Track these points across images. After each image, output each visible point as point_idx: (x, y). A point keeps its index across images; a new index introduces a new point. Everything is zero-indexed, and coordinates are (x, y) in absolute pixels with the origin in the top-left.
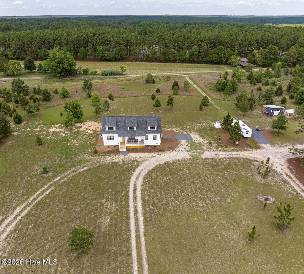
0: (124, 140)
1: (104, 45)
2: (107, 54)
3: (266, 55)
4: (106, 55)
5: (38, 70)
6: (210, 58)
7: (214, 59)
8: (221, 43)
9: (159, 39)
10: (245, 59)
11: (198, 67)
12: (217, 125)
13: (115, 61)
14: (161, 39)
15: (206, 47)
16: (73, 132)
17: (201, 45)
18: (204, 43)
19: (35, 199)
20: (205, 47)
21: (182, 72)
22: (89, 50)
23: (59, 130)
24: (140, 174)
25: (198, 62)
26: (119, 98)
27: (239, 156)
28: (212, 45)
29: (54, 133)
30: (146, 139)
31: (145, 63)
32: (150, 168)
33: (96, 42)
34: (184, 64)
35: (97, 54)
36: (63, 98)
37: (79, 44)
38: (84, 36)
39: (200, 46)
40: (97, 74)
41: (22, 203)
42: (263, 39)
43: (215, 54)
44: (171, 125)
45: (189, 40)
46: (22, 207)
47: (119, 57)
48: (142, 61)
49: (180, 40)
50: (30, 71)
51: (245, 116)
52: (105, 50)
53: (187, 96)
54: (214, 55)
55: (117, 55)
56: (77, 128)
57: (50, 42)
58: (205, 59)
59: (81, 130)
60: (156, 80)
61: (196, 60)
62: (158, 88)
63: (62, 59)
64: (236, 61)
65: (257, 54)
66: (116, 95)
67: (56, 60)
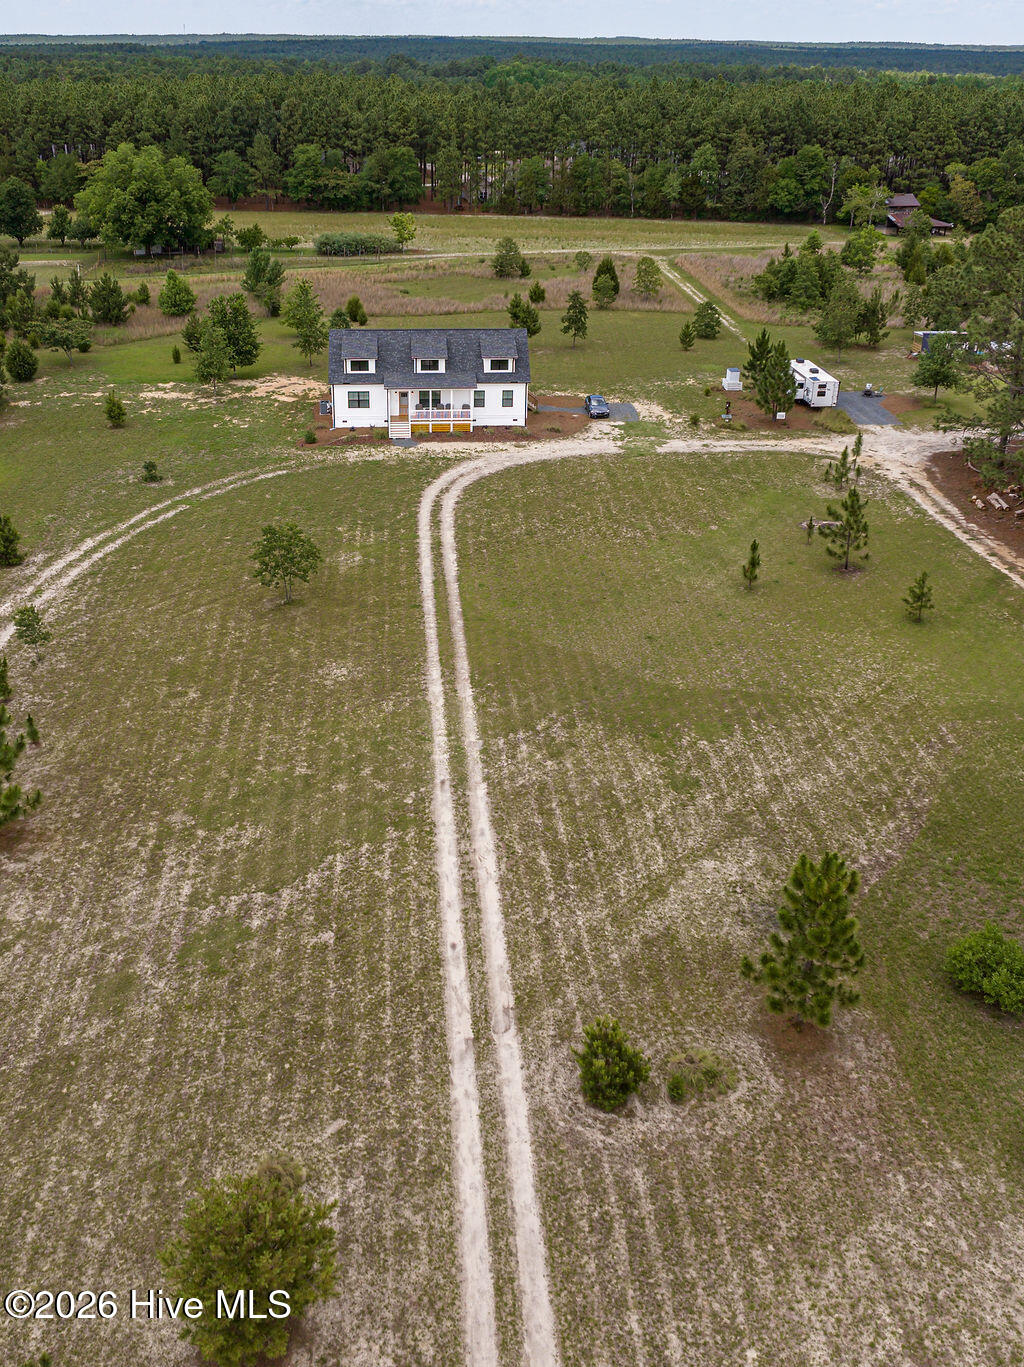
0: (404, 407)
1: (324, 139)
2: (337, 177)
3: (991, 183)
4: (332, 183)
5: (53, 234)
6: (767, 193)
7: (783, 198)
8: (811, 136)
9: (557, 118)
10: (908, 199)
11: (714, 232)
12: (732, 380)
13: (370, 209)
14: (564, 117)
15: (750, 151)
16: (225, 399)
17: (729, 141)
18: (742, 134)
19: (133, 527)
20: (746, 150)
21: (645, 247)
22: (259, 163)
23: (174, 395)
24: (453, 482)
25: (716, 215)
26: (388, 319)
27: (778, 449)
28: (776, 141)
29: (158, 403)
30: (479, 402)
31: (496, 217)
32: (486, 472)
33: (289, 128)
34: (657, 221)
35: (290, 180)
36: (173, 315)
37: (217, 138)
38: (235, 103)
39: (725, 146)
40: (297, 252)
41: (98, 531)
42: (986, 119)
43: (787, 181)
44: (571, 384)
45: (681, 123)
46: (99, 538)
47: (387, 191)
48: (486, 211)
49: (643, 119)
50: (16, 239)
51: (844, 363)
52: (328, 162)
53: (645, 314)
54: (783, 183)
55: (378, 182)
56: (239, 389)
57: (90, 128)
58: (748, 199)
59: (253, 394)
60: (533, 267)
61: (709, 204)
62: (537, 286)
63: (155, 182)
64: (871, 205)
65: (959, 178)
66: (377, 309)
67: (133, 186)
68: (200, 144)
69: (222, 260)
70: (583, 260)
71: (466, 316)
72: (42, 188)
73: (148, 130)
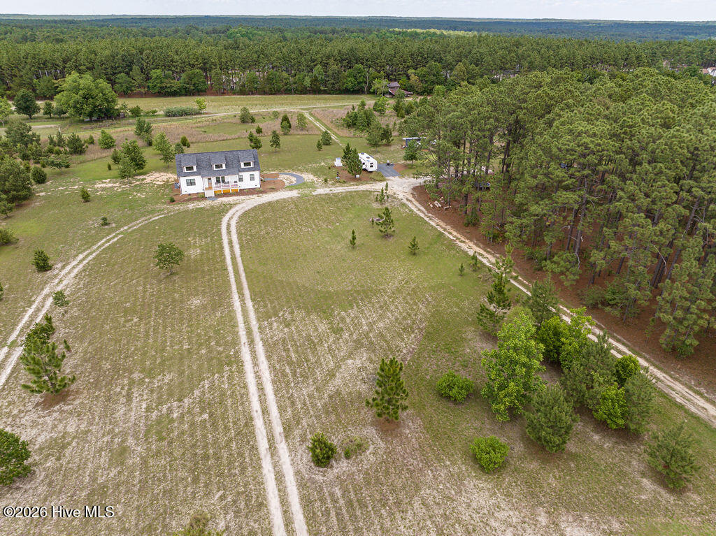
0: (210, 184)
1: (163, 67)
2: (170, 83)
3: (424, 77)
4: (169, 85)
5: (45, 113)
6: (344, 83)
7: (350, 85)
8: (358, 61)
9: (259, 56)
10: (395, 84)
11: (325, 99)
12: (338, 163)
13: (186, 95)
14: (262, 56)
15: (335, 67)
16: (133, 185)
17: (327, 64)
18: (332, 61)
21: (299, 107)
22: (136, 78)
23: (110, 185)
24: (233, 214)
25: (325, 92)
26: (199, 144)
27: (358, 189)
28: (345, 63)
29: (104, 189)
30: (241, 180)
31: (239, 96)
32: (247, 209)
33: (147, 63)
34: (303, 96)
35: (150, 85)
36: (106, 148)
39: (326, 65)
40: (157, 116)
43: (350, 78)
45: (308, 57)
47: (192, 88)
48: (235, 94)
49: (293, 56)
50: (28, 116)
52: (166, 77)
53: (302, 136)
55: (188, 84)
56: (139, 180)
57: (57, 65)
58: (336, 86)
60: (256, 118)
61: (322, 88)
62: (259, 127)
63: (90, 90)
64: (382, 87)
65: (413, 75)
66: (194, 140)
67: (81, 92)
68: (109, 70)
69: (124, 122)
70: (276, 114)
71: (232, 141)
72: (38, 92)
73: (85, 65)
